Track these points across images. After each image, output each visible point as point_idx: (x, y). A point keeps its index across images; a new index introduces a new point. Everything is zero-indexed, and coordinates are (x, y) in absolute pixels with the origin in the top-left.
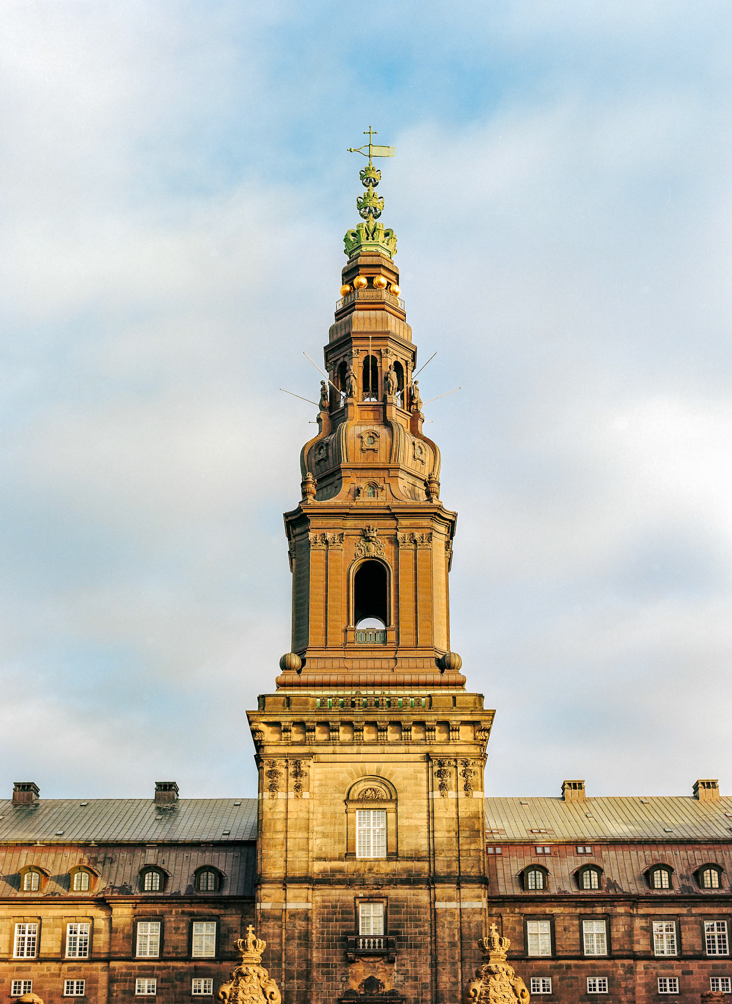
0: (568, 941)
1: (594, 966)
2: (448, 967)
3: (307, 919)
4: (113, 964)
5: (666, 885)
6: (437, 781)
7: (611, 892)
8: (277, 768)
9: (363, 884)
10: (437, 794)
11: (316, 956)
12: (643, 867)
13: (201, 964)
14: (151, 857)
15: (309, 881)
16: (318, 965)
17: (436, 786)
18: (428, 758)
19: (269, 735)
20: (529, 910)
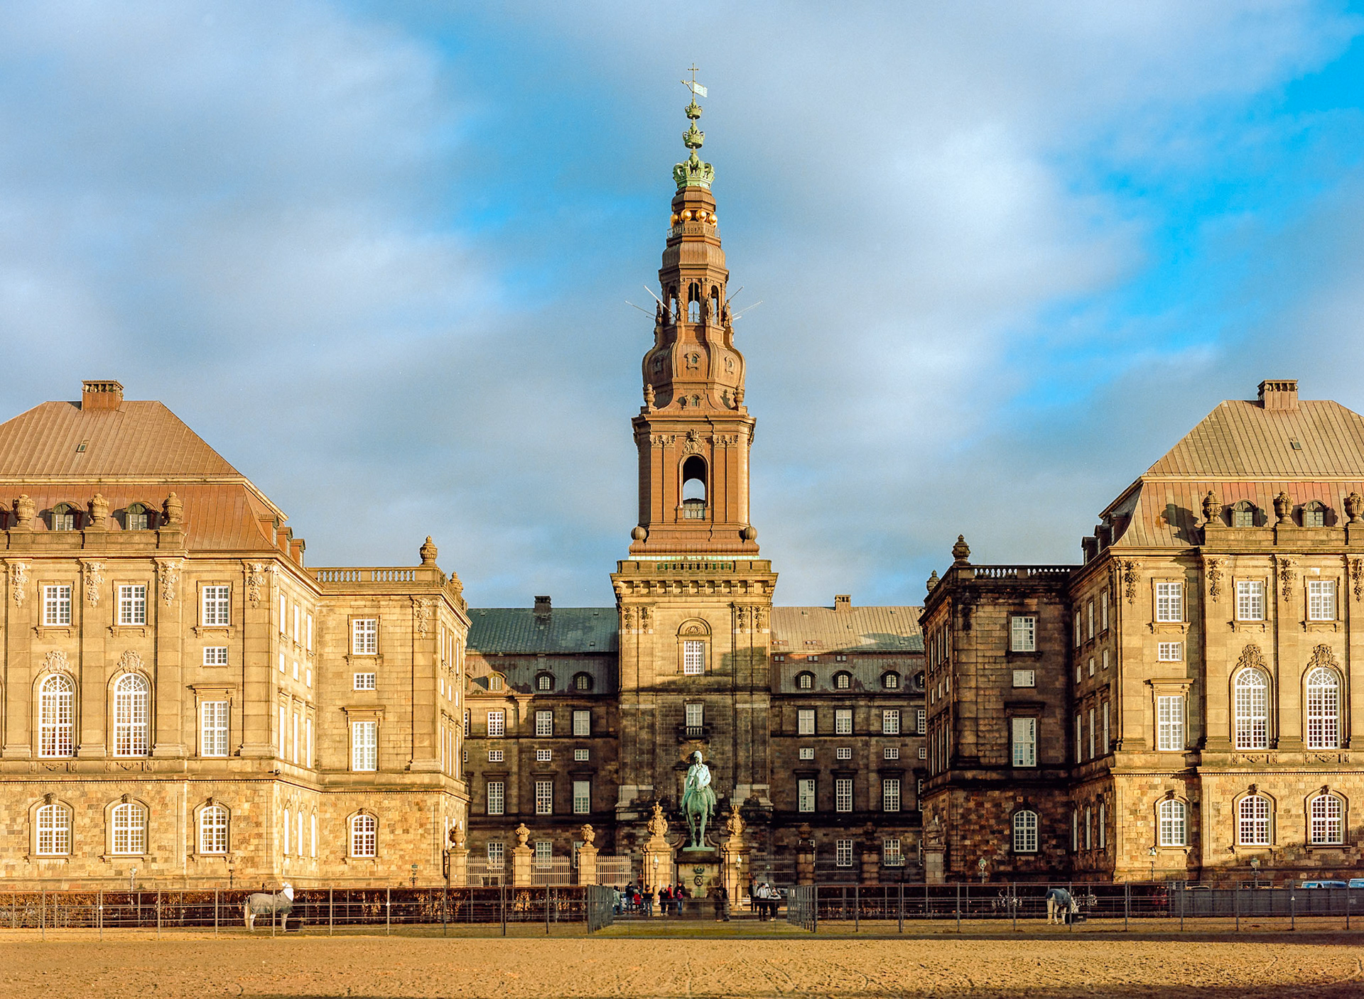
0: (826, 725)
1: (842, 741)
2: (744, 746)
3: (653, 715)
4: (521, 740)
5: (894, 685)
6: (738, 621)
7: (857, 690)
8: (631, 612)
9: (689, 692)
10: (738, 631)
11: (659, 739)
12: (881, 672)
13: (581, 740)
14: (542, 664)
15: (654, 690)
16: (660, 745)
17: (738, 625)
18: (732, 605)
19: (624, 590)
20: (800, 703)
